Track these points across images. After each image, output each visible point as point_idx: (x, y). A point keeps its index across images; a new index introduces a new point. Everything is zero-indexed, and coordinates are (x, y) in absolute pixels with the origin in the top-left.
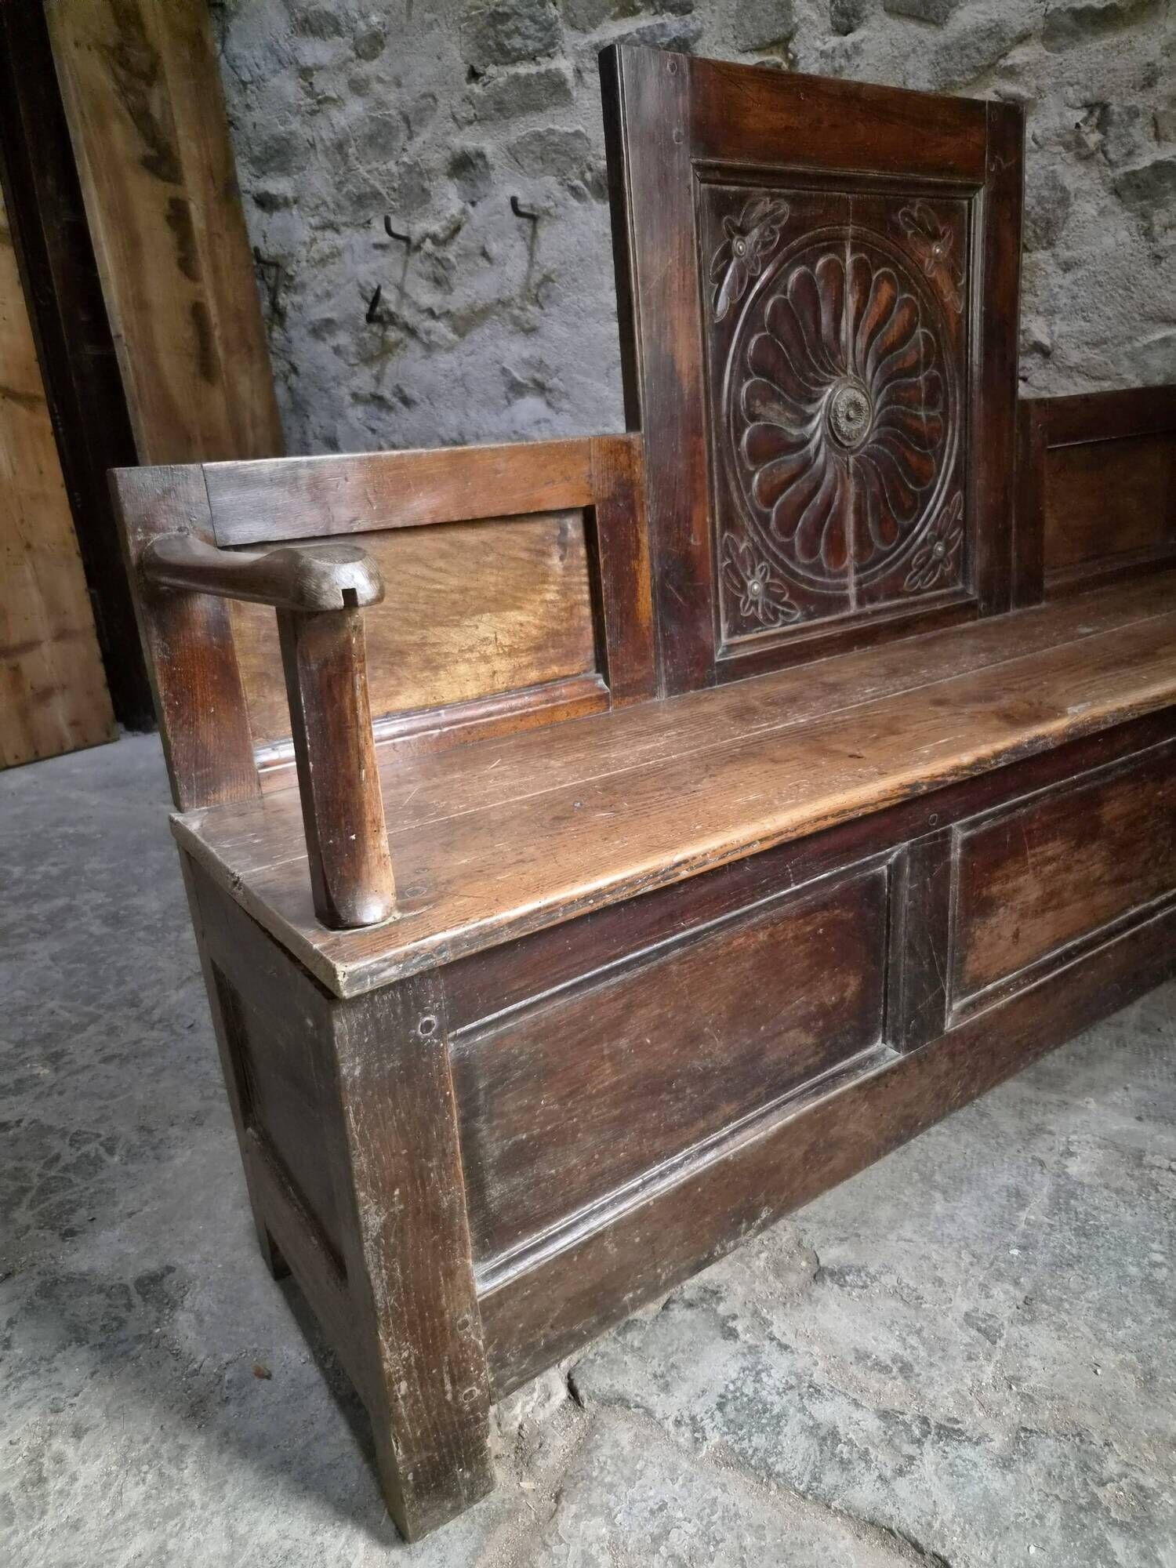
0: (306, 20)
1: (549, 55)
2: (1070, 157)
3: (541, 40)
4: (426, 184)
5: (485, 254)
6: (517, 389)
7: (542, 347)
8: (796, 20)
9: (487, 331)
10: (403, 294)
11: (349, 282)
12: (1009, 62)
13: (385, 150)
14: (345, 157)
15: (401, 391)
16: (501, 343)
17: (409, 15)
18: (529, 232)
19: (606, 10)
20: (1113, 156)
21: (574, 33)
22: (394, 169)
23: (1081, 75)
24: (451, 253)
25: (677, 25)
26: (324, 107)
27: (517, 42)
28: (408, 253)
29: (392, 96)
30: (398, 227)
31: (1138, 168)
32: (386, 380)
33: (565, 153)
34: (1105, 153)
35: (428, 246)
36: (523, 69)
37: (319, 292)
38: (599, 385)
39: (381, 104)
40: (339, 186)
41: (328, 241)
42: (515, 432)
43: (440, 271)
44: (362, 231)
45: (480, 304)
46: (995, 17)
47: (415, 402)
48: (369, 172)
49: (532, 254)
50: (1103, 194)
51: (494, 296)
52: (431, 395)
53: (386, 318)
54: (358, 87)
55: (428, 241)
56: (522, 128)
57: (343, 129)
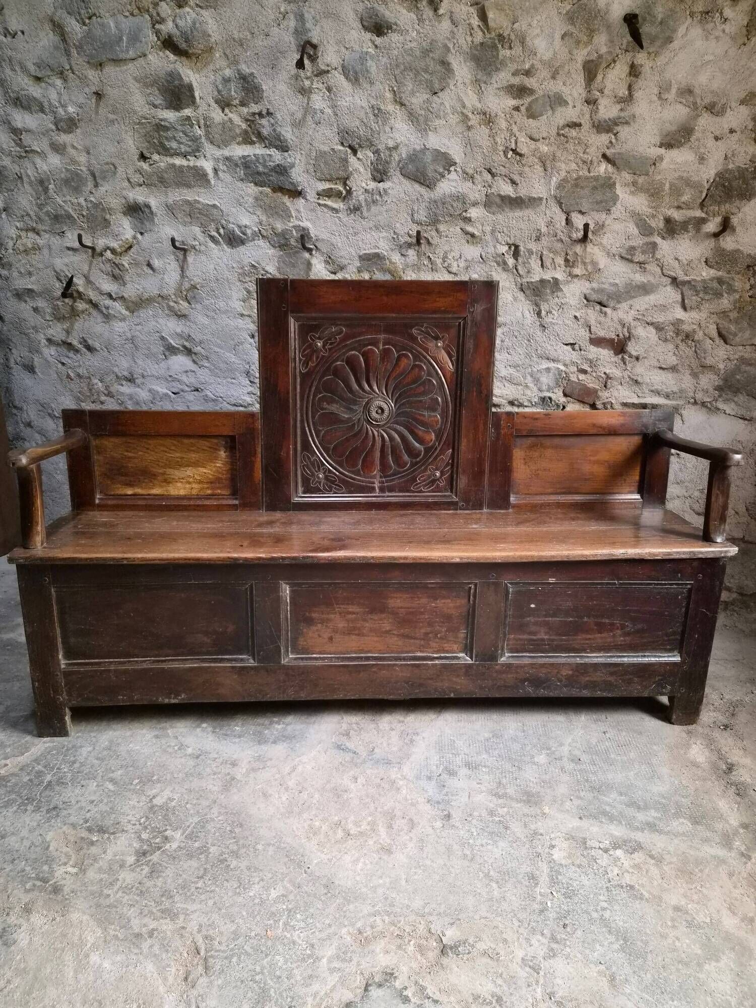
0: (18, 99)
1: (195, 156)
2: (500, 269)
3: (190, 147)
4: (108, 217)
5: (149, 265)
6: (171, 350)
7: (190, 327)
9: (151, 312)
10: (88, 281)
11: (47, 267)
12: (468, 215)
13: (77, 190)
14: (46, 190)
15: (85, 341)
16: (160, 321)
17: (97, 113)
18: (181, 257)
19: (233, 138)
20: (521, 272)
21: (211, 146)
22: (84, 203)
23: (505, 229)
24: (125, 261)
25: (279, 157)
26: (31, 155)
27: (174, 145)
28: (93, 257)
29: (82, 158)
30: (87, 241)
31: (533, 280)
32: (75, 334)
33: (206, 216)
34: (517, 270)
35: (108, 254)
36: (178, 161)
37: (23, 271)
38: (228, 354)
39: (74, 162)
40: (40, 207)
41: (29, 239)
42: (170, 376)
43: (117, 271)
44: (58, 237)
45: (146, 296)
46: (461, 190)
47: (96, 350)
48: (64, 202)
49: (182, 269)
50: (516, 290)
51: (156, 292)
52: (109, 347)
53: (75, 295)
54: (58, 149)
55: (108, 252)
56: (176, 195)
57: (45, 172)
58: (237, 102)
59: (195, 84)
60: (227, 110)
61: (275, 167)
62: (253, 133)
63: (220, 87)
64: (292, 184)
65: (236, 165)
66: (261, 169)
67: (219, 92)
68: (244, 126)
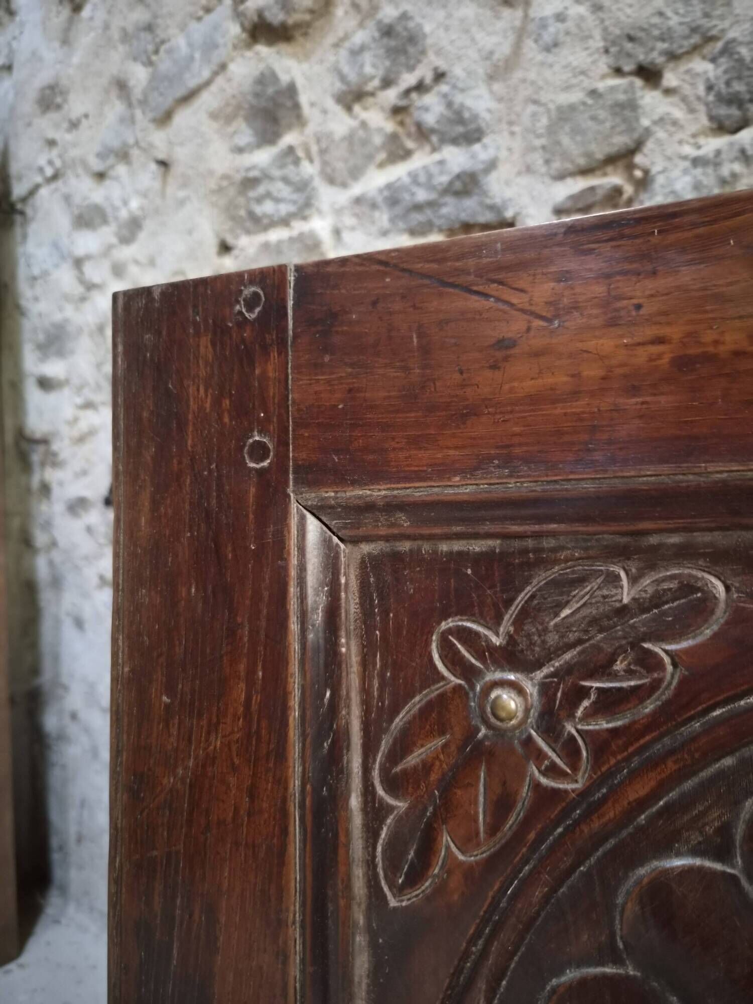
0: (82, 215)
1: (303, 217)
3: (295, 202)
8: (645, 122)
17: (164, 197)
19: (370, 158)
21: (332, 190)
25: (461, 159)
26: (90, 293)
27: (268, 207)
36: (275, 236)
37: (77, 469)
41: (88, 420)
54: (119, 271)
58: (376, 83)
59: (300, 83)
60: (357, 108)
61: (451, 183)
62: (409, 135)
63: (346, 69)
64: (492, 208)
65: (374, 206)
66: (422, 195)
67: (343, 78)
68: (390, 126)
